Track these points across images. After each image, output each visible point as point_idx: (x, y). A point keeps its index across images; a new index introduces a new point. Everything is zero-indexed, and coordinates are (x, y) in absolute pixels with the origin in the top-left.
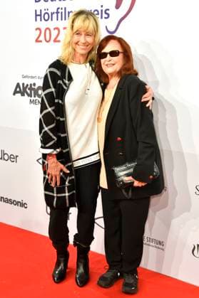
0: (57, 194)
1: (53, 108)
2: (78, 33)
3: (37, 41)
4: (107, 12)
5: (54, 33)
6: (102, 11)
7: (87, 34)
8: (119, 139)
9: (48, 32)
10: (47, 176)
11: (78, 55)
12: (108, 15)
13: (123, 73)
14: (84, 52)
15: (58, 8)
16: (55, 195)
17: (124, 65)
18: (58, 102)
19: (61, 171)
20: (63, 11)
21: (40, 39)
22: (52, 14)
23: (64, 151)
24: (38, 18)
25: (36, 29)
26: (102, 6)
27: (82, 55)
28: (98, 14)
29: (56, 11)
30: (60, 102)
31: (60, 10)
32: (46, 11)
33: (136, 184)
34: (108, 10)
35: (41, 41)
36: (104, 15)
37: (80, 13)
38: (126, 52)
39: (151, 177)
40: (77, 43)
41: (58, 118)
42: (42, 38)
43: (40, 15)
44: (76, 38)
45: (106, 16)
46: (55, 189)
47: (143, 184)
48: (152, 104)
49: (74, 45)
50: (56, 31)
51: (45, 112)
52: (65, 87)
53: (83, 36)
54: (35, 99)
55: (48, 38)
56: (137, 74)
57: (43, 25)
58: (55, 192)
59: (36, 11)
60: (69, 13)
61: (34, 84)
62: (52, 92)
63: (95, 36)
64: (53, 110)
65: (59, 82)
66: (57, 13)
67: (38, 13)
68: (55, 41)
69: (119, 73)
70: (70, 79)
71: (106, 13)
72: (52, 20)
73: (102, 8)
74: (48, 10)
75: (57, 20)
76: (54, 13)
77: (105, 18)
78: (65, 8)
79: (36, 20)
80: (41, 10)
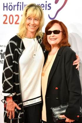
1: (11, 66)
3: (4, 23)
4: (50, 5)
5: (16, 18)
6: (46, 4)
7: (35, 19)
8: (57, 88)
9: (11, 17)
10: (6, 112)
11: (29, 33)
15: (18, 3)
17: (62, 40)
19: (16, 108)
21: (6, 22)
22: (14, 6)
23: (17, 95)
24: (5, 8)
25: (4, 15)
26: (46, 2)
27: (32, 32)
28: (44, 7)
30: (16, 62)
31: (19, 4)
32: (11, 4)
33: (67, 120)
34: (50, 4)
35: (7, 23)
36: (48, 8)
37: (31, 6)
38: (64, 32)
40: (28, 25)
41: (15, 73)
42: (7, 21)
43: (7, 7)
45: (49, 8)
46: (11, 120)
47: (72, 121)
48: (79, 67)
49: (27, 26)
51: (6, 69)
52: (19, 53)
54: (1, 60)
55: (11, 21)
57: (8, 13)
59: (4, 4)
62: (11, 56)
65: (16, 50)
66: (18, 5)
68: (16, 23)
69: (59, 45)
70: (23, 48)
71: (49, 6)
72: (14, 10)
73: (46, 3)
74: (11, 3)
75: (18, 10)
76: (15, 5)
77: (48, 9)
78: (23, 3)
79: (4, 10)
80: (7, 4)
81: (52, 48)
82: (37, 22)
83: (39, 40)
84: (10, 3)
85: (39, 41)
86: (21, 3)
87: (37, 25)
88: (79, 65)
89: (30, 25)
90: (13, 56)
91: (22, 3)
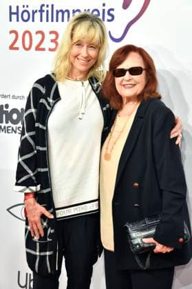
0: (40, 252)
2: (79, 44)
3: (12, 47)
4: (111, 12)
5: (37, 39)
6: (104, 10)
7: (91, 46)
8: (136, 184)
9: (27, 36)
10: (29, 228)
12: (113, 17)
13: (146, 95)
14: (83, 68)
15: (43, 5)
16: (38, 254)
18: (38, 127)
20: (50, 9)
21: (16, 46)
22: (34, 12)
23: (45, 191)
24: (14, 17)
25: (11, 32)
26: (104, 5)
28: (99, 15)
29: (39, 9)
30: (41, 126)
31: (44, 8)
32: (25, 8)
33: (159, 248)
34: (113, 10)
35: (17, 49)
36: (107, 17)
39: (181, 240)
40: (76, 57)
42: (19, 44)
43: (17, 13)
44: (75, 50)
45: (110, 18)
47: (169, 250)
50: (40, 36)
52: (48, 108)
53: (85, 47)
54: (7, 125)
56: (160, 98)
57: (21, 27)
58: (38, 250)
59: (10, 7)
60: (58, 12)
61: (7, 106)
62: (32, 113)
63: (100, 49)
64: (31, 136)
65: (42, 101)
66: (41, 11)
67: (14, 10)
68: (38, 48)
70: (57, 97)
71: (109, 14)
72: (33, 21)
73: (104, 8)
74: (27, 6)
75: (41, 21)
76: (36, 11)
77: (108, 20)
78: (52, 6)
79: (11, 20)
80: (18, 7)
81: (125, 102)
82: (92, 53)
83: (95, 85)
84: (24, 6)
85: (95, 89)
86: (47, 6)
87: (92, 58)
88: (181, 135)
89: (79, 57)
90: (36, 113)
91: (50, 7)
